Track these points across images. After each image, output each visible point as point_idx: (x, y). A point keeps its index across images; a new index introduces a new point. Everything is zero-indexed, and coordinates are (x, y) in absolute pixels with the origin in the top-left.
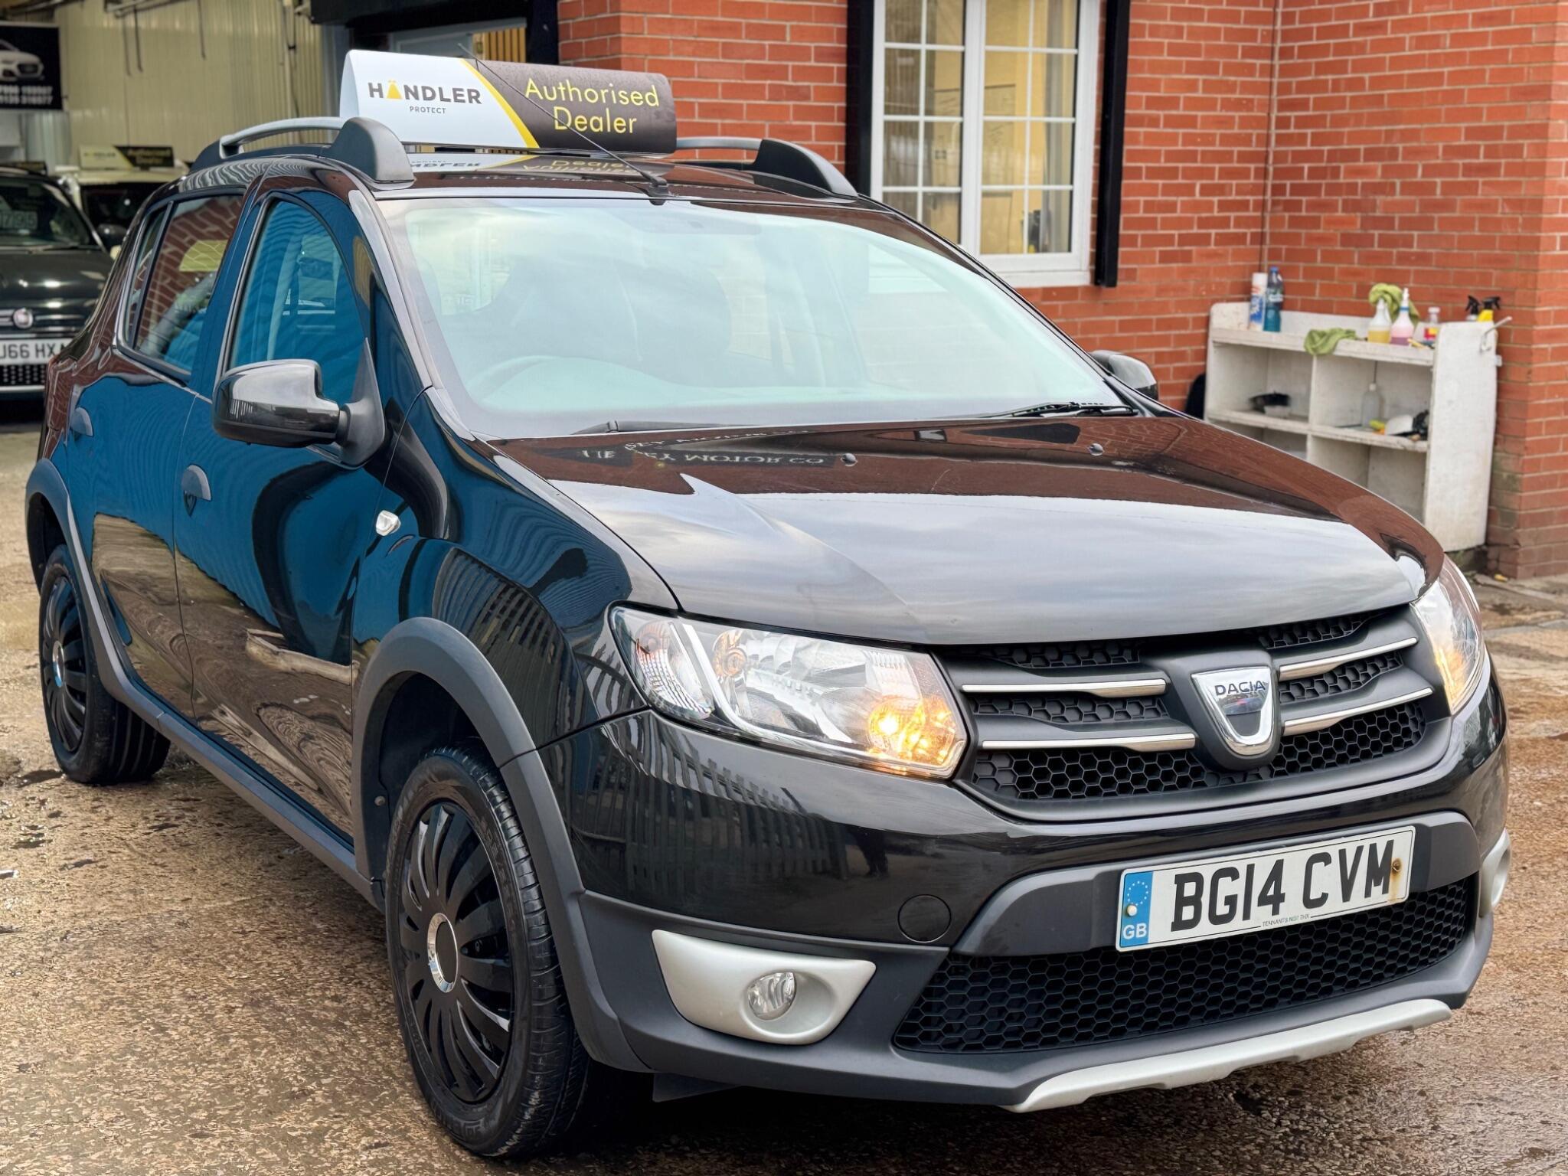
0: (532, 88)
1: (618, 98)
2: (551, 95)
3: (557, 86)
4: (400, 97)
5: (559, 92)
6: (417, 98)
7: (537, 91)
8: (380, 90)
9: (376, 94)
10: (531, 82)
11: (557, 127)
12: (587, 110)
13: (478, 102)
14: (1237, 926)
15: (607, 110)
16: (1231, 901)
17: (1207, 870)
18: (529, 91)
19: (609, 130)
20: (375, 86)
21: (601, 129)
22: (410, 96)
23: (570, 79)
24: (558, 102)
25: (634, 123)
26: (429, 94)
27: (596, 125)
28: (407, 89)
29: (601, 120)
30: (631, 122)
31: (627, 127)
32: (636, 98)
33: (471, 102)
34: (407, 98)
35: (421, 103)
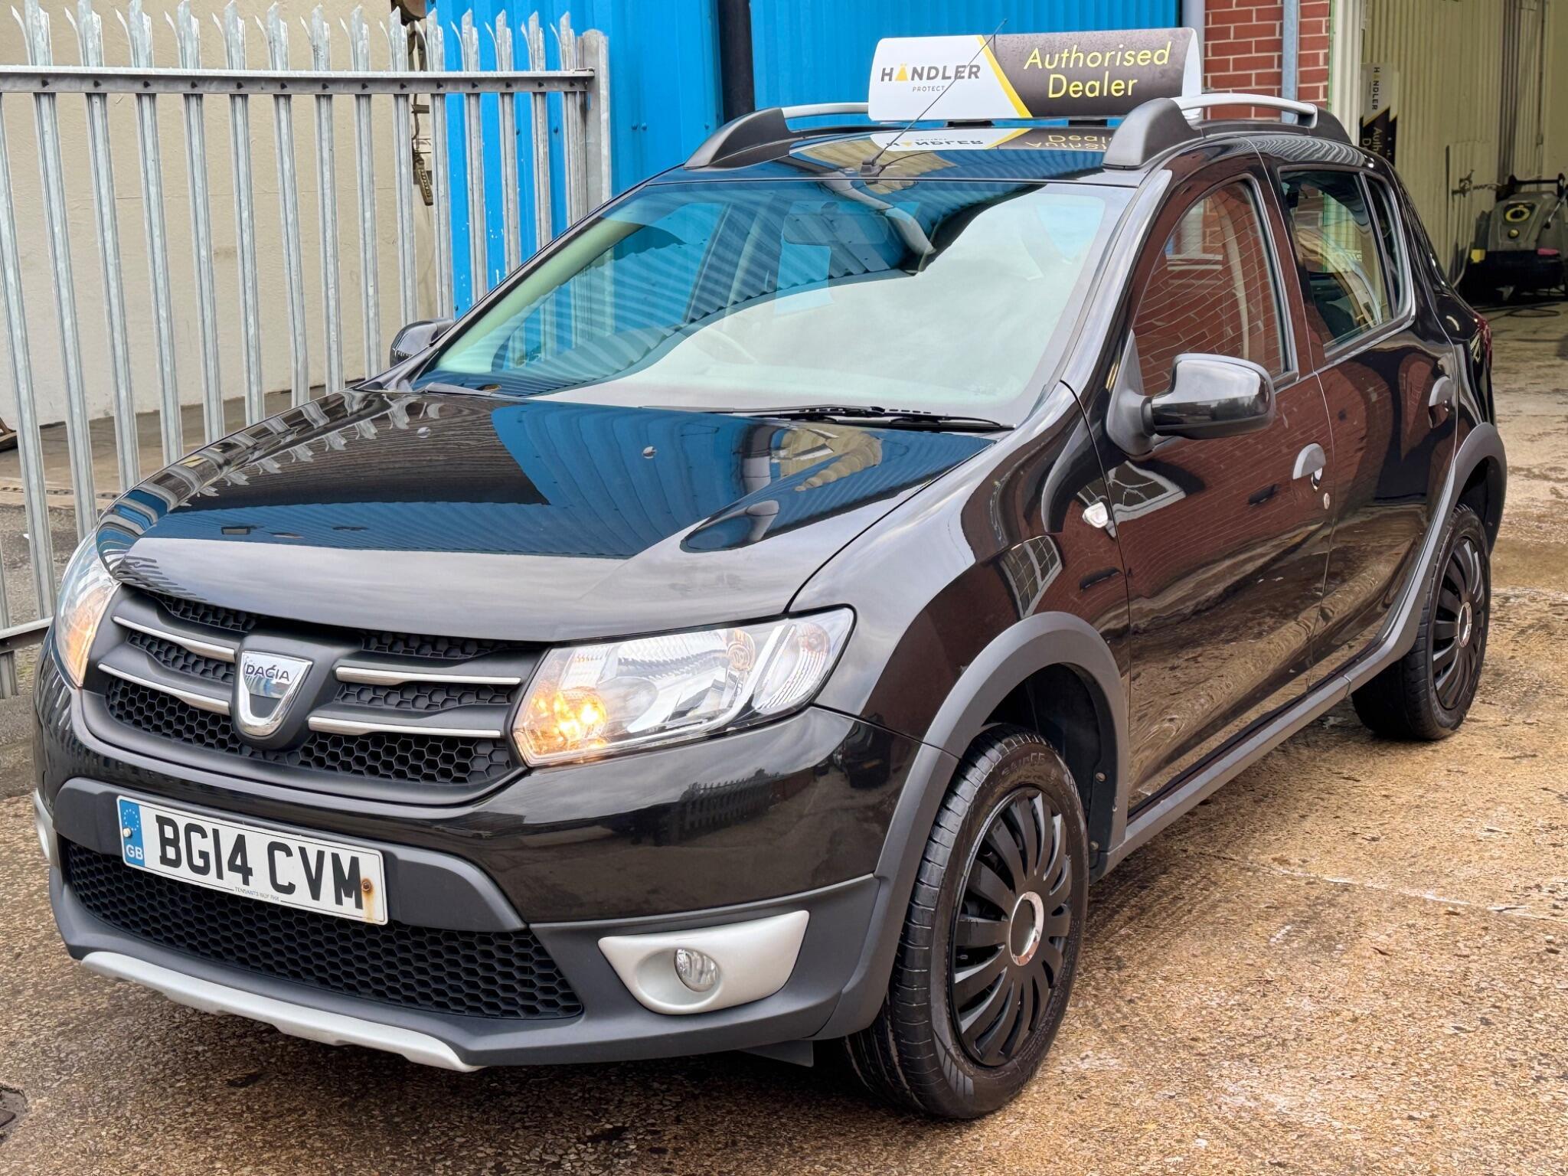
0: (1035, 58)
1: (1123, 59)
2: (1050, 63)
3: (1061, 52)
4: (906, 79)
5: (1060, 59)
6: (921, 77)
7: (1038, 60)
8: (890, 75)
9: (887, 78)
10: (1036, 51)
11: (1051, 95)
12: (1084, 76)
13: (977, 77)
14: (209, 881)
15: (1107, 73)
16: (204, 855)
17: (182, 820)
18: (1030, 61)
19: (1105, 94)
20: (888, 71)
21: (1097, 93)
22: (916, 76)
23: (1079, 44)
24: (1055, 71)
25: (1134, 85)
26: (933, 73)
27: (1092, 89)
28: (915, 71)
29: (1097, 84)
30: (1131, 83)
31: (1126, 90)
32: (1143, 59)
33: (970, 77)
34: (913, 79)
35: (925, 82)
